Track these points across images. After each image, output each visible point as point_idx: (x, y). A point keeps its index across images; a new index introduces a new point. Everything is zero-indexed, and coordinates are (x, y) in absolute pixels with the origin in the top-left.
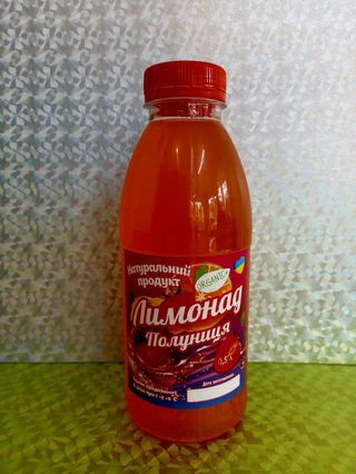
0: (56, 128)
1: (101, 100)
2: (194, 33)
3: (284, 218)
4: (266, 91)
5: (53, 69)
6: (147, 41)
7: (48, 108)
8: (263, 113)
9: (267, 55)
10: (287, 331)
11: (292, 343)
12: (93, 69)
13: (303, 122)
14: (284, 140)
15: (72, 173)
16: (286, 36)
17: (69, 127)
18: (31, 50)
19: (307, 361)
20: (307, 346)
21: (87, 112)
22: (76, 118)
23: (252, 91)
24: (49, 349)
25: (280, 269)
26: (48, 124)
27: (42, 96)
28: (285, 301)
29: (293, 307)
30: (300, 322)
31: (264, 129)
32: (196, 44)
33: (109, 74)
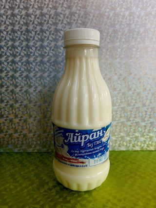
0: (37, 57)
1: (56, 45)
2: (94, 16)
3: (131, 93)
4: (123, 40)
5: (36, 32)
6: (74, 20)
7: (34, 49)
8: (122, 49)
9: (124, 25)
10: (131, 138)
11: (133, 143)
12: (52, 32)
13: (138, 53)
14: (131, 60)
15: (44, 75)
16: (132, 17)
17: (42, 56)
18: (27, 24)
19: (139, 150)
20: (139, 144)
21: (50, 50)
22: (46, 53)
23: (118, 40)
24: (35, 147)
25: (129, 113)
26: (34, 55)
27: (31, 44)
28: (131, 126)
29: (134, 128)
30: (137, 134)
31: (123, 56)
32: (94, 21)
33: (59, 34)
